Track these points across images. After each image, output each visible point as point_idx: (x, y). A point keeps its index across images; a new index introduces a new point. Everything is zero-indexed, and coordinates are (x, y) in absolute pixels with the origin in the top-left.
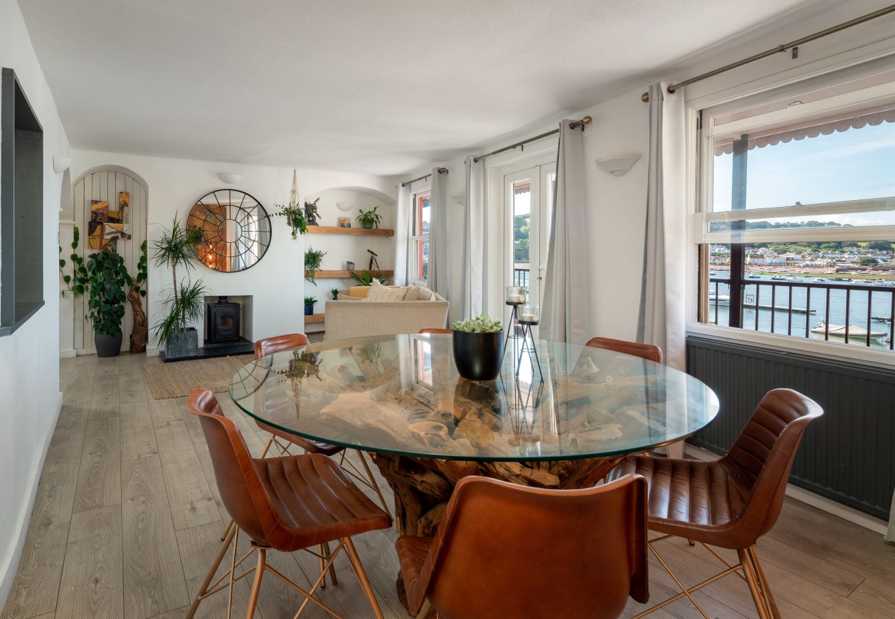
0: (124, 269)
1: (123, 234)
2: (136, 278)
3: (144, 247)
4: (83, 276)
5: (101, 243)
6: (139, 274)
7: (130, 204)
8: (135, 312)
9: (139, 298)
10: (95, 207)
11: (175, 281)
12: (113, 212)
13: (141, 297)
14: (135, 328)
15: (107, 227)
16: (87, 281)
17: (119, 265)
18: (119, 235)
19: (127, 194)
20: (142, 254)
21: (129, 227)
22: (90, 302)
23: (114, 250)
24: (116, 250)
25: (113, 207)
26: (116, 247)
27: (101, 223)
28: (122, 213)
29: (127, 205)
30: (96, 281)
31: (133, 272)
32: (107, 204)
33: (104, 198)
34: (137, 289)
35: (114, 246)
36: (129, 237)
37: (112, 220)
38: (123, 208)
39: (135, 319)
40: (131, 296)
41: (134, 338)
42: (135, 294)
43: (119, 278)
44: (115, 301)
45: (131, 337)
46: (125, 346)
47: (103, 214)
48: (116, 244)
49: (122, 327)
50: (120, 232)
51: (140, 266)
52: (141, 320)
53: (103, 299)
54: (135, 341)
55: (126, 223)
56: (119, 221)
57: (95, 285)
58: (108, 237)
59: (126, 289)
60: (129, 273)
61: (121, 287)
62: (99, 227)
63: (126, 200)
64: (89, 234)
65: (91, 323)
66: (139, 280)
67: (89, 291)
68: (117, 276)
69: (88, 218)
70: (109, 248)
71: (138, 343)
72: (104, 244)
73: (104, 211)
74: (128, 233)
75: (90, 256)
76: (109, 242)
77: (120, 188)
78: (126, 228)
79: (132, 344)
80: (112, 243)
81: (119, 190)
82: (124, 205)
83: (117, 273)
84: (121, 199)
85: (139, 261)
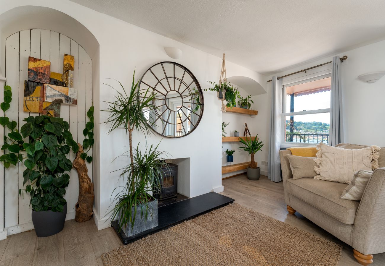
0: (69, 135)
1: (68, 99)
2: (82, 144)
3: (90, 113)
4: (16, 143)
5: (41, 106)
6: (85, 140)
7: (76, 68)
8: (81, 179)
9: (85, 164)
10: (32, 65)
11: (131, 147)
12: (57, 73)
13: (87, 164)
14: (81, 195)
15: (49, 88)
16: (22, 148)
17: (63, 130)
18: (63, 98)
19: (72, 58)
20: (88, 120)
21: (75, 92)
22: (25, 174)
23: (57, 115)
24: (59, 115)
25: (56, 68)
26: (59, 111)
27: (42, 84)
28: (67, 76)
29: (73, 69)
30: (32, 149)
31: (79, 138)
32: (48, 64)
33: (45, 57)
34: (84, 156)
35: (56, 110)
36: (75, 102)
37: (56, 83)
38: (68, 71)
39: (81, 187)
40: (76, 162)
41: (80, 208)
42: (81, 161)
43: (63, 145)
44: (60, 169)
45: (77, 206)
46: (71, 215)
47: (44, 74)
48: (59, 108)
49: (66, 197)
50: (64, 96)
51: (85, 132)
52: (87, 186)
53: (44, 169)
54: (82, 210)
55: (71, 87)
56: (64, 84)
57: (31, 154)
58: (50, 100)
59: (71, 157)
60: (75, 139)
61: (66, 155)
62: (38, 89)
63: (71, 63)
64: (25, 95)
65: (26, 198)
66: (85, 147)
67: (24, 160)
68: (60, 143)
69: (24, 77)
70: (51, 112)
71: (85, 213)
72: (44, 107)
73: (45, 71)
74: (74, 97)
75: (25, 120)
76: (51, 105)
77: (65, 50)
78: (71, 92)
79: (78, 213)
80: (54, 107)
81: (62, 53)
82: (68, 69)
83: (60, 140)
84: (66, 62)
85: (85, 127)
